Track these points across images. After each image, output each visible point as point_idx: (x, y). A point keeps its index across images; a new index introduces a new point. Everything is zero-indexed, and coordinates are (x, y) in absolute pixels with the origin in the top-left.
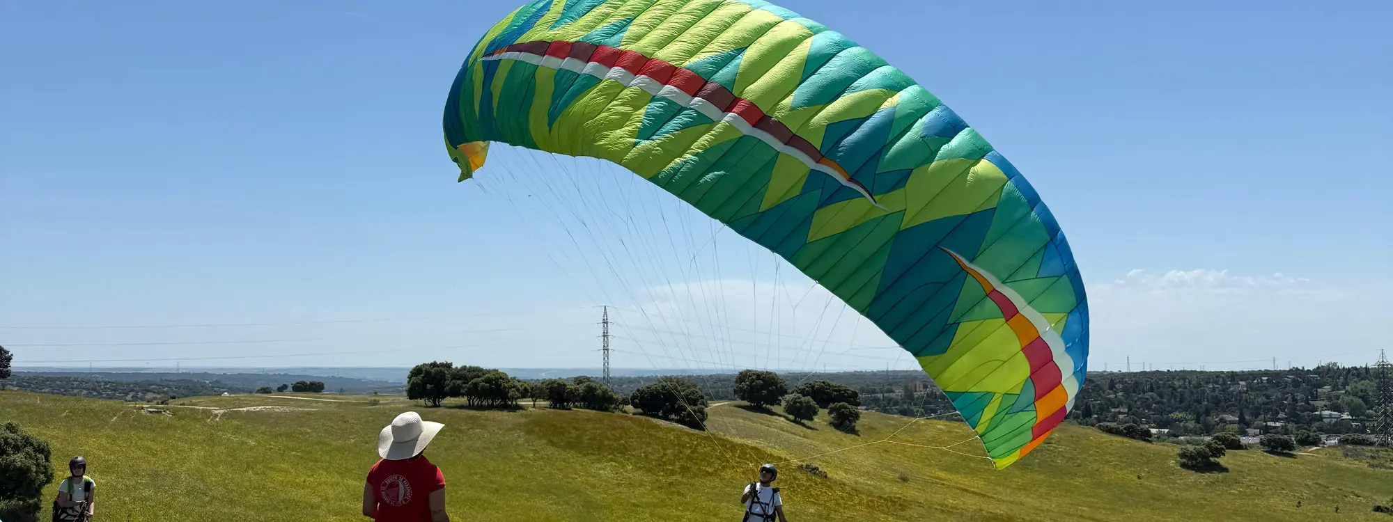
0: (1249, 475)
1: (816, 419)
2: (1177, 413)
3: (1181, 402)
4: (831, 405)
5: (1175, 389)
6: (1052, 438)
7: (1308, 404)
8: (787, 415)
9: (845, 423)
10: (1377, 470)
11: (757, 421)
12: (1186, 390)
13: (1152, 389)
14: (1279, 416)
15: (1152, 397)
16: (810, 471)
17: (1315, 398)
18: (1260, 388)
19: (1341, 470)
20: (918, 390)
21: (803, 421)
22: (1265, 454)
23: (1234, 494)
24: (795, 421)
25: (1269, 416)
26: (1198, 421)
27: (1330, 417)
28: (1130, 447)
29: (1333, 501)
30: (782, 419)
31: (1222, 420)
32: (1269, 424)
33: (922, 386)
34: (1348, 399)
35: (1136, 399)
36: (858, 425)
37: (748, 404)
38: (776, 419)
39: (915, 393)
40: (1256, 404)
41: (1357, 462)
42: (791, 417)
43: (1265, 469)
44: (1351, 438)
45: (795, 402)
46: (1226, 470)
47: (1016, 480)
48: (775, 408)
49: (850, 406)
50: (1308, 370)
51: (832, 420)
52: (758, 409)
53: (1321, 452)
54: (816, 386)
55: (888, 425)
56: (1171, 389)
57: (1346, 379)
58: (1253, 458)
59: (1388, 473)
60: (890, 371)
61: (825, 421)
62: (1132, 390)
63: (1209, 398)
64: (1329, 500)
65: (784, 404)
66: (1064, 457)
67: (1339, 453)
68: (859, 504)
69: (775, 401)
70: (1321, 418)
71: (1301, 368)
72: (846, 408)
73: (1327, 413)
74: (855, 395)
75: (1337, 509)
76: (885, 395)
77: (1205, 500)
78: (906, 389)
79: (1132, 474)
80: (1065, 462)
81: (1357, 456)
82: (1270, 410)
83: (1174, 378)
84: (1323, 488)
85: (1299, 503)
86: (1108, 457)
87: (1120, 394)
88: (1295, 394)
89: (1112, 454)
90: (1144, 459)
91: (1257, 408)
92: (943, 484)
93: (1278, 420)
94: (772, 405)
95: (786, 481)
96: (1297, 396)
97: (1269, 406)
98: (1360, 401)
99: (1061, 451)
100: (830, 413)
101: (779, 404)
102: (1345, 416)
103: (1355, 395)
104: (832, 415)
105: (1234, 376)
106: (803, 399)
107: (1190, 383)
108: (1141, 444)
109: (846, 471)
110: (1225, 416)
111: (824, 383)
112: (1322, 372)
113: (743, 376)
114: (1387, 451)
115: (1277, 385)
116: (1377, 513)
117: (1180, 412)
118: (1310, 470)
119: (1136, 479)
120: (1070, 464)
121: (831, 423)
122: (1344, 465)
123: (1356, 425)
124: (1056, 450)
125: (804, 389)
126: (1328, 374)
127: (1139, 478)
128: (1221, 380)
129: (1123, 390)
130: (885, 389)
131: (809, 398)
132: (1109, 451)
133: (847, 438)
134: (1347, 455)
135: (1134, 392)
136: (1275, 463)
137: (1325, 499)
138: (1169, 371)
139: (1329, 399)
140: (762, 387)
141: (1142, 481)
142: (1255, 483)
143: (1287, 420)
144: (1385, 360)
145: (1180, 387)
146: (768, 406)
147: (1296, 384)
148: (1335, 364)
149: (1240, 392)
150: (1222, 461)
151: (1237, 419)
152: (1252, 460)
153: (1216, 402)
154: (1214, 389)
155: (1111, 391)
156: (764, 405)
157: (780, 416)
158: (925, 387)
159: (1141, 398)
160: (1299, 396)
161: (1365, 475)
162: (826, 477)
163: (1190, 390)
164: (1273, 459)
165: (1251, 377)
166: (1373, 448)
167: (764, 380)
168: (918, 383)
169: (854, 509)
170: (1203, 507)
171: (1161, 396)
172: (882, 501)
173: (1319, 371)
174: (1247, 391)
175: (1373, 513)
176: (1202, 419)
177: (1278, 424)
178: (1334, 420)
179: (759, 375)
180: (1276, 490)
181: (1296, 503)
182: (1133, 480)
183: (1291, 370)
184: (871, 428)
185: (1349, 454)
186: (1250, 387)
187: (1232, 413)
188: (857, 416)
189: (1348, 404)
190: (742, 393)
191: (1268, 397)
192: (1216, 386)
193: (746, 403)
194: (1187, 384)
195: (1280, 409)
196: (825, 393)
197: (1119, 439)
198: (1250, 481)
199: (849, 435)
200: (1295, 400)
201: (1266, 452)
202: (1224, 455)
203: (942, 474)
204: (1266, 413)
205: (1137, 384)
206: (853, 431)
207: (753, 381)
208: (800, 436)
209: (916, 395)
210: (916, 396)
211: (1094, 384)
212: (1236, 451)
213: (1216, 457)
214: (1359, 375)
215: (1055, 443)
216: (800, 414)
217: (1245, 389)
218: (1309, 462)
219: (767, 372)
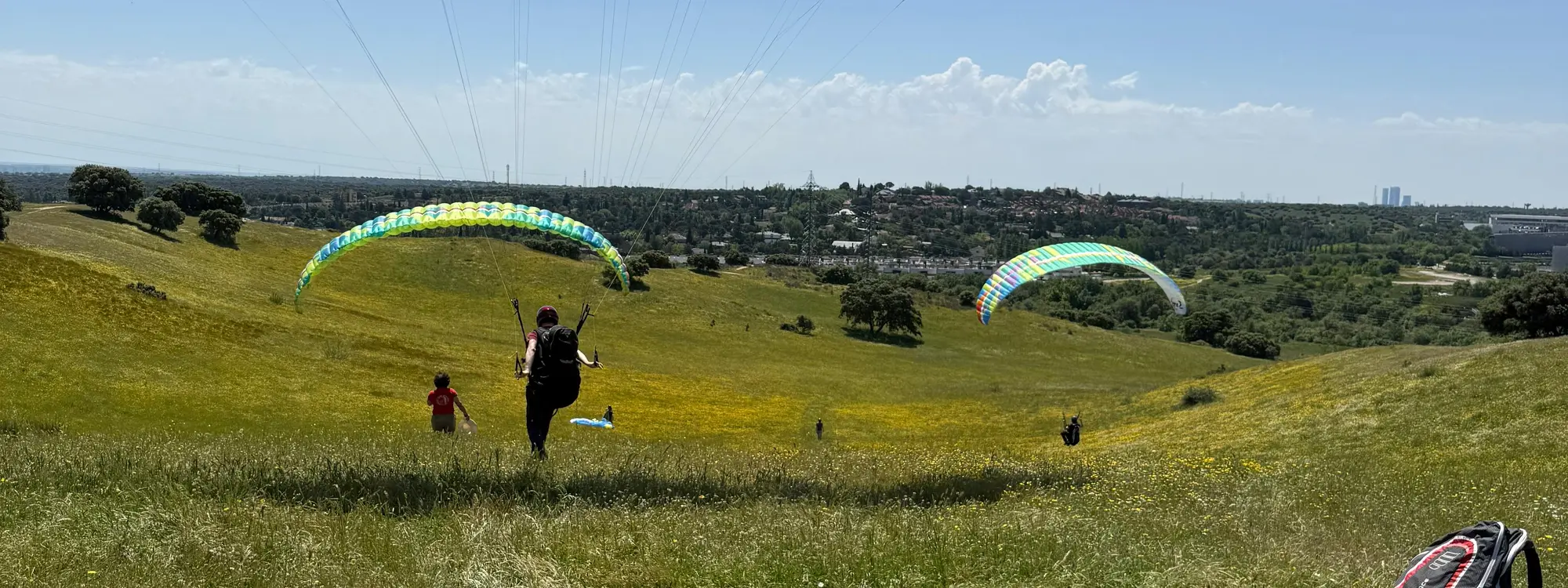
0: (670, 293)
1: (181, 229)
2: (627, 231)
3: (634, 219)
4: (204, 213)
5: (629, 206)
6: (473, 255)
7: (754, 224)
8: (140, 223)
9: (221, 235)
10: (793, 289)
11: (98, 230)
12: (640, 208)
13: (606, 206)
14: (725, 236)
15: (606, 214)
16: (144, 292)
17: (761, 218)
18: (712, 207)
19: (760, 289)
20: (351, 200)
21: (162, 231)
22: (692, 272)
23: (651, 313)
24: (152, 232)
25: (715, 235)
26: (647, 240)
27: (772, 237)
28: (554, 265)
29: (745, 320)
30: (135, 228)
31: (670, 239)
32: (713, 243)
33: (356, 195)
34: (788, 220)
35: (589, 215)
36: (238, 237)
37: (89, 208)
38: (125, 228)
39: (347, 204)
40: (705, 223)
41: (775, 282)
42: (148, 226)
43: (687, 287)
44: (778, 258)
45: (152, 208)
46: (646, 288)
47: (424, 301)
48: (125, 215)
49: (228, 215)
50: (757, 191)
51: (203, 230)
52: (103, 215)
53: (746, 271)
54: (186, 189)
55: (278, 239)
56: (625, 206)
57: (790, 200)
58: (678, 277)
59: (801, 292)
60: (322, 178)
61: (195, 232)
62: (586, 206)
63: (661, 216)
64: (742, 319)
65: (137, 209)
66: (483, 275)
67: (764, 272)
68: (197, 330)
69: (127, 206)
70: (762, 239)
71: (750, 188)
72: (222, 216)
73: (769, 233)
74: (238, 201)
75: (748, 327)
76: (311, 204)
77: (623, 319)
78: (336, 198)
79: (552, 293)
80: (484, 280)
81: (780, 275)
82: (717, 229)
83: (630, 195)
84: (737, 307)
85: (714, 321)
86: (530, 275)
87: (574, 210)
88: (742, 214)
89: (534, 272)
90: (568, 277)
91: (705, 227)
92: (328, 306)
93: (723, 240)
94: (122, 210)
95: (99, 303)
96: (744, 216)
97: (716, 226)
98: (799, 222)
99: (481, 269)
100: (202, 222)
101: (132, 210)
102: (785, 237)
103: (796, 216)
104: (205, 225)
105: (687, 195)
106: (163, 204)
107: (644, 200)
108: (568, 261)
109: (199, 292)
110: (674, 234)
111: (197, 185)
112: (770, 193)
113: (81, 173)
114: (807, 271)
115: (728, 204)
116: (784, 331)
117: (631, 230)
118: (731, 289)
119: (556, 298)
120: (489, 282)
121: (202, 234)
122: (763, 284)
123: (793, 247)
124: (476, 268)
125: (171, 192)
126: (774, 195)
127: (560, 297)
128: (675, 198)
129: (577, 206)
130: (309, 198)
131: (171, 203)
132: (533, 269)
133: (221, 253)
134: (770, 275)
135: (589, 208)
136: (699, 282)
137: (738, 318)
138: (626, 187)
139: (773, 219)
140: (107, 188)
141: (562, 300)
142: (675, 302)
143: (731, 240)
144: (813, 182)
145: (635, 204)
146: (117, 212)
147: (745, 205)
148: (782, 185)
149: (690, 211)
150: (645, 279)
151: (685, 238)
152: (678, 279)
153: (667, 219)
154: (667, 207)
155: (565, 207)
156: (112, 211)
157: (132, 224)
158: (360, 197)
159: (595, 215)
160: (747, 216)
161: (781, 294)
162: (165, 298)
163: (644, 208)
164: (697, 278)
165: (703, 196)
166: (796, 268)
167: (110, 178)
168: (351, 192)
169: (188, 336)
170: (620, 326)
171: (615, 213)
172: (233, 326)
173: (767, 192)
174: (699, 209)
175: (780, 330)
176: (651, 236)
177: (722, 244)
178: (775, 241)
179: (103, 173)
180: (694, 308)
181: (710, 322)
182: (554, 300)
183: (742, 190)
184: (255, 242)
185: (773, 273)
186: (701, 206)
187: (681, 232)
188: (236, 227)
189: (789, 225)
190: (76, 195)
191: (716, 216)
192: (669, 204)
193: (85, 207)
194: (642, 201)
195: (726, 228)
196: (199, 197)
197: (545, 256)
198: (669, 300)
199: (225, 249)
200: (741, 220)
201: (692, 270)
202: (647, 273)
203: (336, 296)
204: (712, 233)
205: (592, 201)
206: (232, 244)
207: (94, 179)
208: (153, 249)
209: (348, 205)
210: (347, 207)
211: (548, 199)
212: (664, 270)
213: (640, 275)
214: (802, 197)
215: (476, 261)
216: (159, 222)
217: (697, 208)
218: (732, 281)
219: (115, 168)
